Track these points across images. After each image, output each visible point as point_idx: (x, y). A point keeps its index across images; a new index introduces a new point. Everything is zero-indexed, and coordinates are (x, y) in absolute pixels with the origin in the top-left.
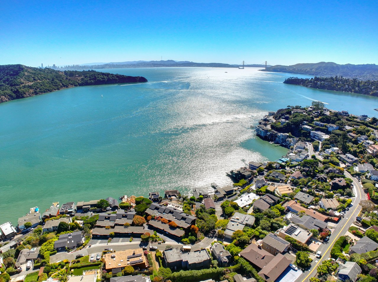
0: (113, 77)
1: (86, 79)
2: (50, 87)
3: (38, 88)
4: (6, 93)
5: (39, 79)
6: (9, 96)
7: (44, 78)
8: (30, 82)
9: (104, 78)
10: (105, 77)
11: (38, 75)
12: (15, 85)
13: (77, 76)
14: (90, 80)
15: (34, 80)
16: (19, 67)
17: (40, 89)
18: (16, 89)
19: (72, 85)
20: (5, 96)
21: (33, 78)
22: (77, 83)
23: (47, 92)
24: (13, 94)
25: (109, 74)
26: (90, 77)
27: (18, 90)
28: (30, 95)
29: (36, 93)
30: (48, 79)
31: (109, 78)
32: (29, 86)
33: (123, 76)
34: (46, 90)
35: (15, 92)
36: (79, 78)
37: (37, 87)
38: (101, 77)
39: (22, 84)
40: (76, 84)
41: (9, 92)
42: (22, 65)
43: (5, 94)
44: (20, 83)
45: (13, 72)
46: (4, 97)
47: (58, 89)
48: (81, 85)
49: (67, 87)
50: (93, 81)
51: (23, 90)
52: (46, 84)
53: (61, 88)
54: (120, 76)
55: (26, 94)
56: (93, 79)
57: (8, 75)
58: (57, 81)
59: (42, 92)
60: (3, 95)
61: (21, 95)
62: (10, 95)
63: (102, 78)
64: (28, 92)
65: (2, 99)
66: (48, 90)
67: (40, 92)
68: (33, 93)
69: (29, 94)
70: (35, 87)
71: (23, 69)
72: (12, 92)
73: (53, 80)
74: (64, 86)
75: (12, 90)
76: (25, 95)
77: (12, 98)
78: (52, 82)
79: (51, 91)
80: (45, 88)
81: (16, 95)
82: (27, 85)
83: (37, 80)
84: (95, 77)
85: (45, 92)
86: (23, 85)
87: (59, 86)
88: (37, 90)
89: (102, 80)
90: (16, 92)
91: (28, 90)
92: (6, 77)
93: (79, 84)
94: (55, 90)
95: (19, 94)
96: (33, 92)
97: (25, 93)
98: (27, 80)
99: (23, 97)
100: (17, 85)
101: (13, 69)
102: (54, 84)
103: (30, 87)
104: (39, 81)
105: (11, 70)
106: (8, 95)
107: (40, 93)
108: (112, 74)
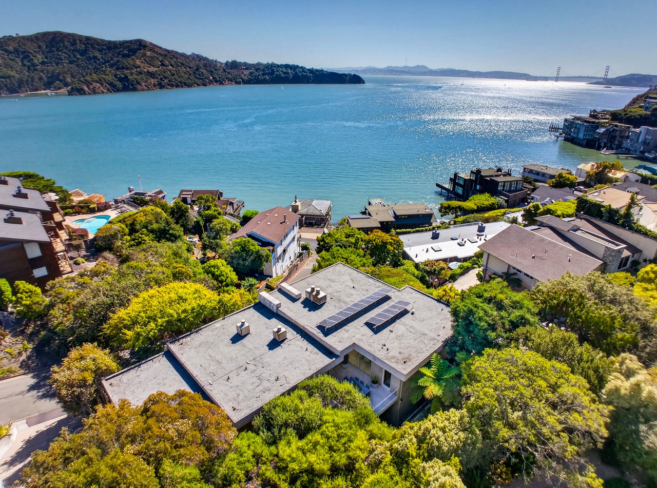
0: (304, 72)
1: (256, 74)
2: (189, 78)
3: (165, 78)
4: (104, 79)
5: (171, 65)
6: (109, 84)
7: (182, 64)
8: (154, 66)
9: (288, 73)
10: (290, 71)
11: (171, 58)
12: (123, 68)
13: (244, 69)
14: (263, 75)
15: (163, 65)
16: (140, 44)
17: (169, 81)
18: (124, 74)
19: (231, 81)
20: (102, 84)
21: (161, 62)
22: (241, 78)
23: (182, 87)
24: (118, 83)
25: (298, 66)
26: (263, 71)
27: (126, 77)
28: (148, 87)
29: (161, 87)
30: (190, 67)
31: (296, 73)
32: (149, 73)
33: (322, 71)
34: (181, 83)
35: (121, 80)
36: (247, 72)
37: (164, 76)
38: (282, 71)
39: (136, 68)
40: (238, 80)
41: (110, 78)
42: (145, 41)
43: (100, 80)
44: (134, 66)
45: (129, 51)
46: (98, 85)
47: (205, 85)
48: (246, 82)
49: (221, 83)
50: (268, 78)
51: (135, 76)
52: (183, 74)
53: (210, 84)
54: (317, 70)
55: (141, 85)
56: (268, 74)
57: (120, 56)
58: (204, 71)
59: (172, 86)
60: (97, 82)
61: (132, 85)
62: (111, 84)
63: (285, 73)
64: (145, 82)
65: (95, 87)
66: (185, 84)
67: (169, 85)
68: (155, 85)
69: (146, 86)
70: (160, 75)
71: (145, 47)
72: (116, 79)
73: (197, 70)
74: (216, 81)
75: (116, 76)
76: (139, 87)
77: (114, 89)
78: (194, 73)
79: (189, 86)
80: (179, 79)
81: (124, 84)
82: (146, 70)
83: (166, 66)
84: (273, 71)
85: (177, 86)
86: (138, 69)
87: (207, 81)
88: (164, 81)
89: (283, 75)
90: (124, 80)
91: (145, 79)
92: (115, 59)
93: (243, 80)
94: (198, 85)
95: (128, 84)
96: (156, 83)
97: (138, 83)
98: (148, 63)
99: (135, 89)
100: (127, 69)
101: (129, 46)
102: (198, 76)
103: (152, 75)
104: (170, 67)
105: (127, 47)
106: (107, 83)
107: (169, 87)
108: (302, 67)
